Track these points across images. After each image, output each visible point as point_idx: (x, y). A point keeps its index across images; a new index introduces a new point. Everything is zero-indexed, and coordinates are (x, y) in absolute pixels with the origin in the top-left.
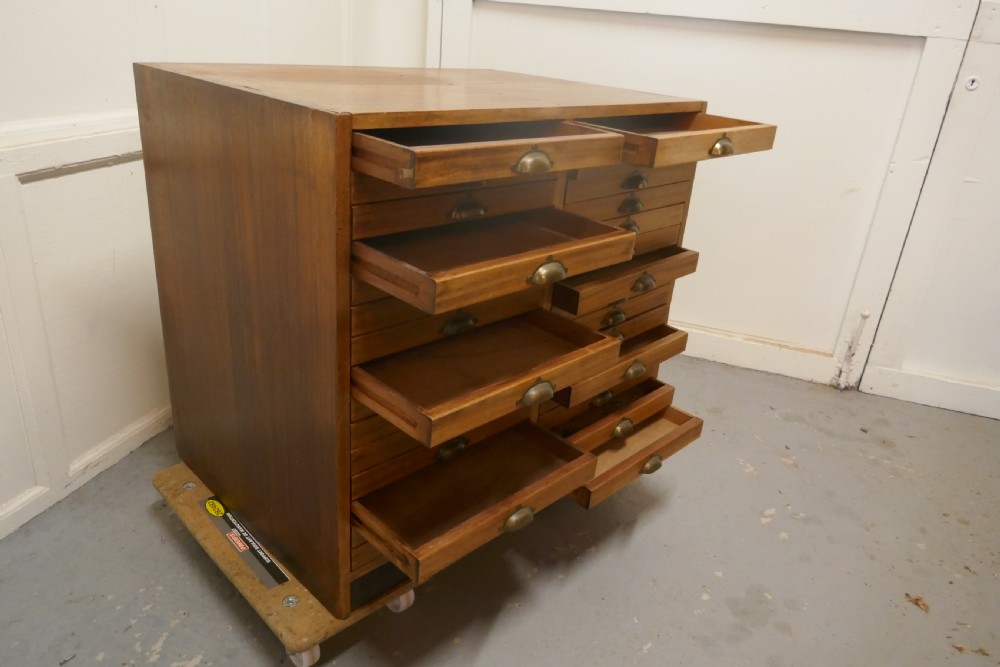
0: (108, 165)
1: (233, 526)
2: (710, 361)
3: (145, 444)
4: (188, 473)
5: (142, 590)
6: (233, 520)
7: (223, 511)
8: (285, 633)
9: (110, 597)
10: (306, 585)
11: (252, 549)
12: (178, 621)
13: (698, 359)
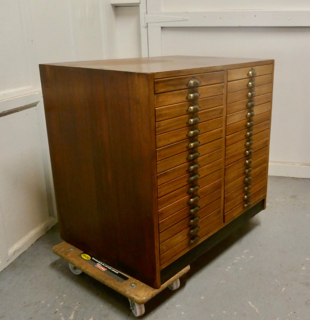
0: (18, 111)
1: (97, 262)
2: (287, 177)
3: (37, 240)
4: (69, 245)
5: (57, 297)
6: (96, 260)
7: (90, 257)
8: (134, 297)
9: (43, 302)
10: (137, 279)
11: (108, 269)
12: (77, 307)
13: (281, 177)
